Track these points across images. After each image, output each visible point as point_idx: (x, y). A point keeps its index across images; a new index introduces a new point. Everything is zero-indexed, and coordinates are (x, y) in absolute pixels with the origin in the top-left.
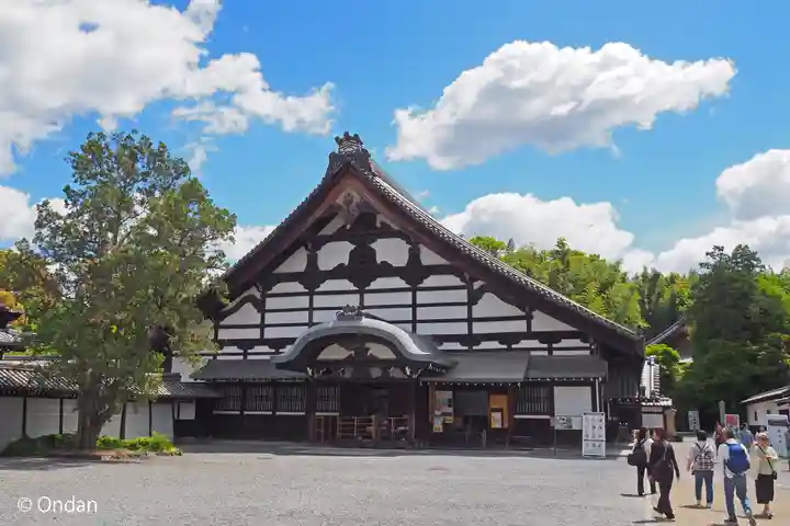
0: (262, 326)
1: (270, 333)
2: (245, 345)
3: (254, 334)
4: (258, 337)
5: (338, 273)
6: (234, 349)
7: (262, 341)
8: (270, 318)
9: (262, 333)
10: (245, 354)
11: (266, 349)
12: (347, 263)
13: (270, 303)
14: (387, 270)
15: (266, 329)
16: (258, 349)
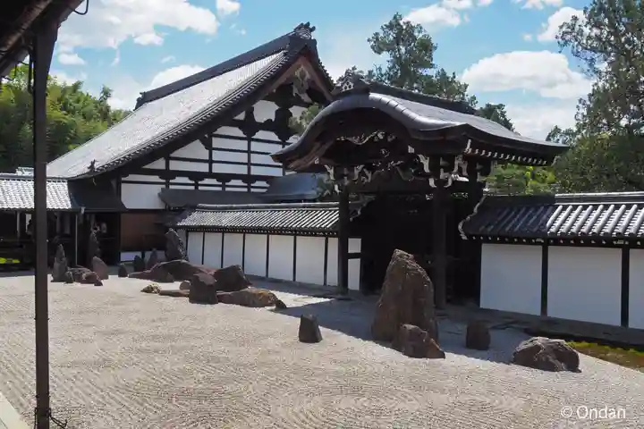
0: (210, 162)
1: (217, 169)
2: (196, 176)
3: (204, 168)
4: (207, 170)
5: (267, 126)
6: (186, 180)
7: (210, 175)
8: (216, 156)
9: (210, 168)
10: (196, 185)
11: (214, 181)
12: (273, 119)
13: (216, 142)
15: (214, 165)
16: (207, 181)
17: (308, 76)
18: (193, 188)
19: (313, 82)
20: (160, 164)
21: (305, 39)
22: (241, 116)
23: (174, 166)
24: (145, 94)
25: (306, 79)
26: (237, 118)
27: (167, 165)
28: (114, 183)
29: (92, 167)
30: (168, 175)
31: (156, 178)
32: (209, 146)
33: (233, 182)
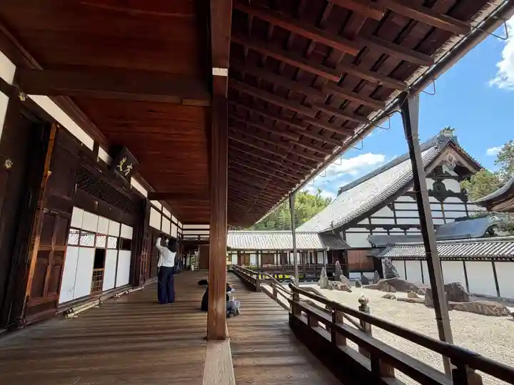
0: (395, 218)
1: (400, 222)
2: (388, 227)
3: (392, 222)
4: (394, 223)
6: (382, 229)
7: (396, 226)
8: (398, 214)
9: (396, 222)
10: (389, 232)
11: (399, 230)
12: (432, 189)
13: (397, 206)
14: (451, 194)
15: (397, 219)
16: (394, 229)
17: (454, 159)
18: (386, 234)
19: (459, 162)
20: (366, 221)
21: (448, 138)
22: (411, 190)
23: (374, 222)
24: (342, 188)
25: (453, 161)
26: (409, 190)
27: (370, 222)
28: (341, 233)
29: (332, 225)
30: (371, 227)
31: (364, 230)
32: (393, 209)
33: (411, 230)
